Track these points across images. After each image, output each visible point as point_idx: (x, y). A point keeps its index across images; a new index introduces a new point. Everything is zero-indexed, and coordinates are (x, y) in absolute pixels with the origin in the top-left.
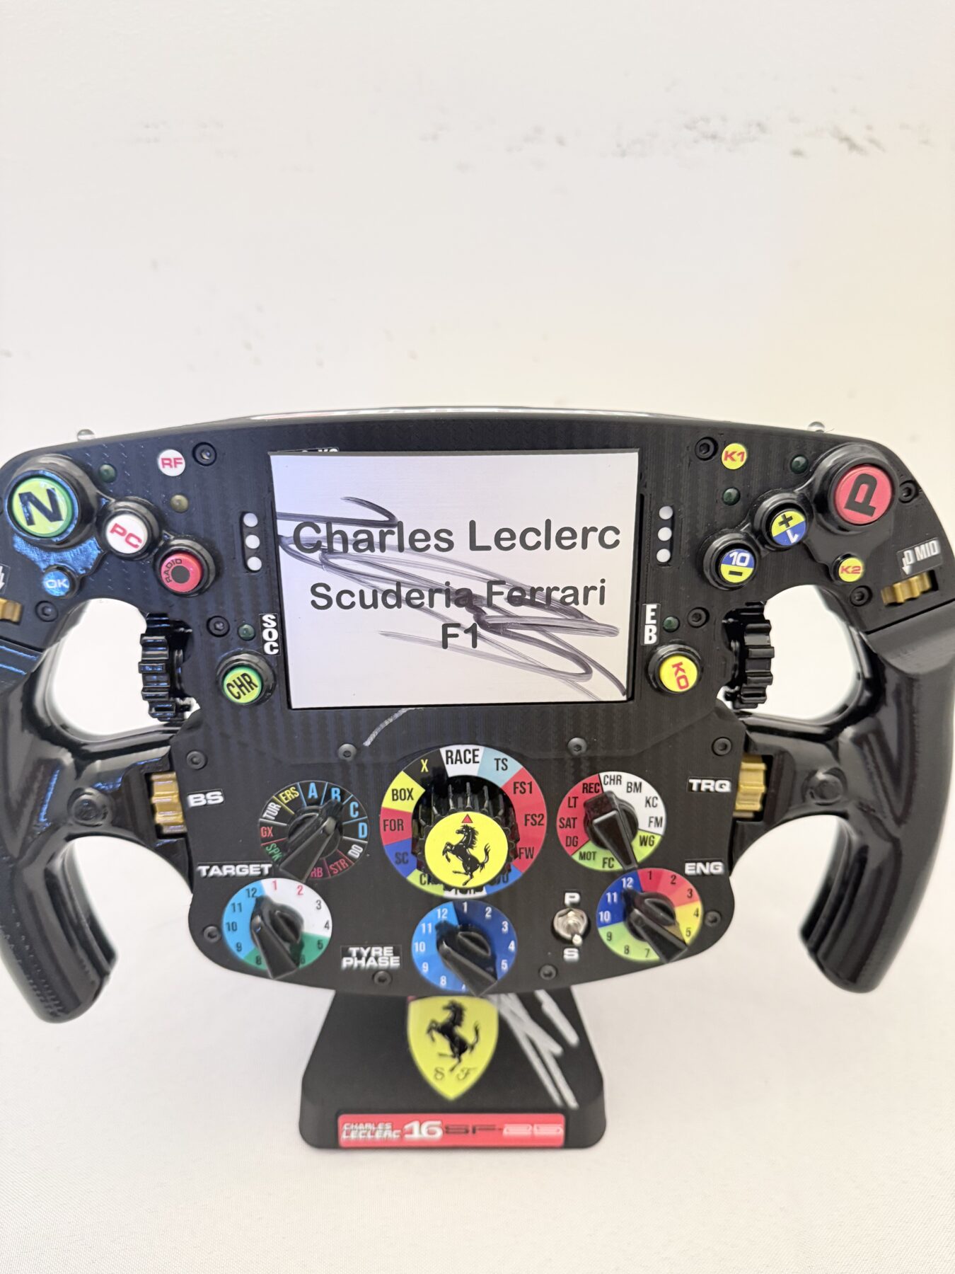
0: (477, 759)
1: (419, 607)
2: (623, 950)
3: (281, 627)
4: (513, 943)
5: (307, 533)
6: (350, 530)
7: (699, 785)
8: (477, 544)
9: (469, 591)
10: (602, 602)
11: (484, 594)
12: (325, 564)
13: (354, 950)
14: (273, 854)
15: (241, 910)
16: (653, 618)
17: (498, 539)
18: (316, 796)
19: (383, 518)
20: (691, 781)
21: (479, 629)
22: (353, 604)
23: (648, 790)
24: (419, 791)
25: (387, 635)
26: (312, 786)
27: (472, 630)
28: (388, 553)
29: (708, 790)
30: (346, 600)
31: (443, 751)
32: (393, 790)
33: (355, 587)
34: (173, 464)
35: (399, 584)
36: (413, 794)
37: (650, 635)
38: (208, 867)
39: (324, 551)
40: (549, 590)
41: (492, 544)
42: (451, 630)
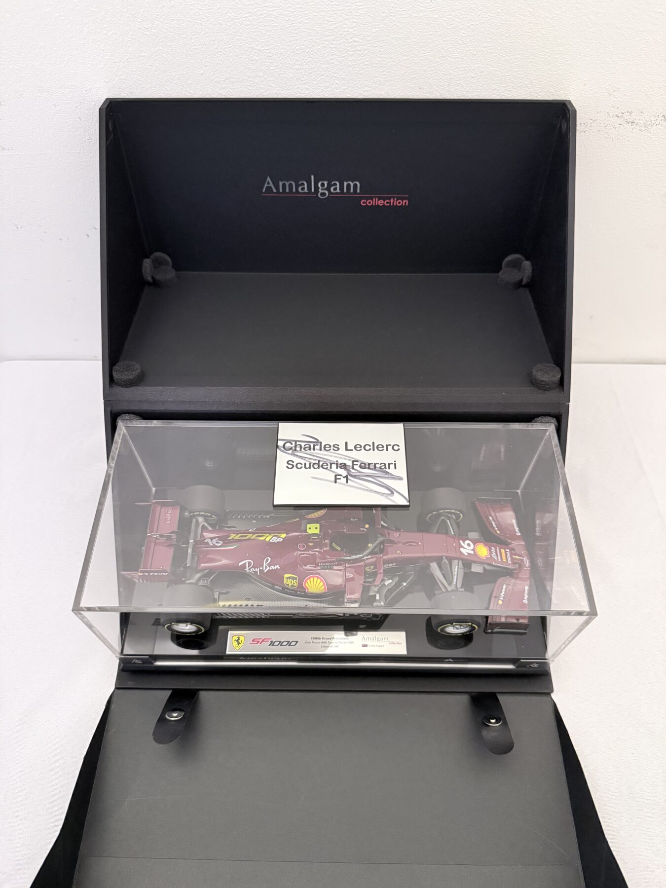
8: (348, 449)
9: (345, 464)
10: (395, 468)
11: (351, 465)
19: (315, 440)
21: (349, 477)
25: (313, 478)
27: (346, 477)
39: (293, 450)
40: (375, 464)
41: (353, 448)
42: (338, 477)
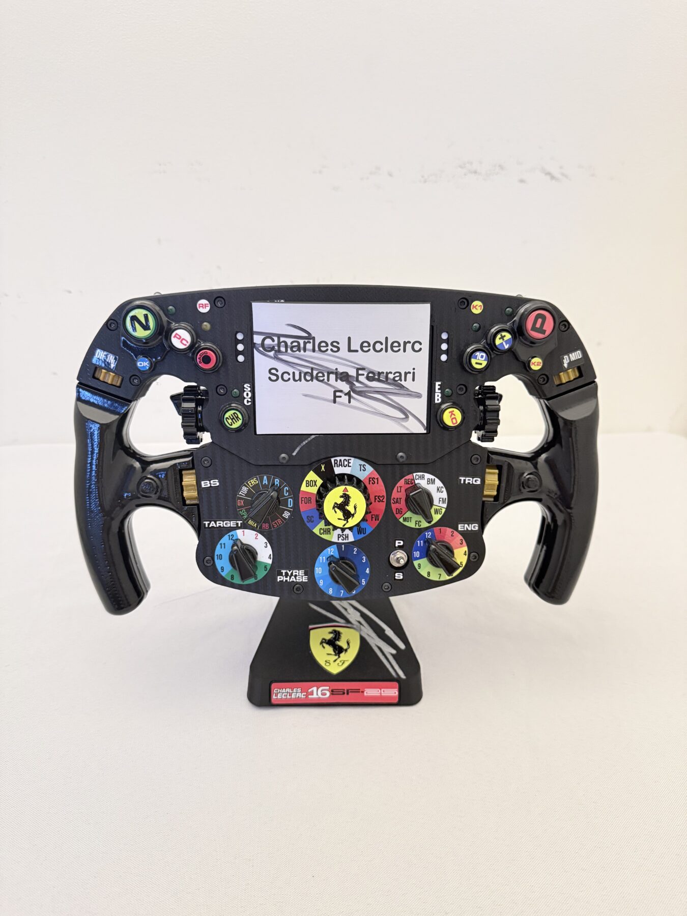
0: (350, 465)
1: (322, 381)
2: (427, 574)
3: (253, 391)
4: (368, 569)
5: (268, 342)
6: (289, 341)
7: (465, 480)
8: (352, 349)
9: (347, 373)
10: (413, 380)
11: (355, 375)
12: (276, 358)
13: (284, 571)
14: (243, 515)
15: (225, 548)
16: (439, 389)
17: (362, 346)
18: (267, 484)
19: (305, 335)
20: (460, 478)
21: (352, 393)
22: (289, 379)
23: (438, 483)
24: (320, 482)
25: (306, 396)
26: (265, 477)
27: (348, 394)
28: (307, 353)
29: (469, 483)
30: (286, 377)
31: (333, 460)
32: (306, 481)
33: (291, 370)
34: (204, 307)
35: (312, 369)
36: (316, 483)
37: (438, 398)
38: (209, 522)
39: (276, 351)
40: (387, 374)
41: (359, 349)
42: (338, 394)
